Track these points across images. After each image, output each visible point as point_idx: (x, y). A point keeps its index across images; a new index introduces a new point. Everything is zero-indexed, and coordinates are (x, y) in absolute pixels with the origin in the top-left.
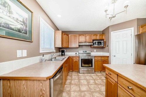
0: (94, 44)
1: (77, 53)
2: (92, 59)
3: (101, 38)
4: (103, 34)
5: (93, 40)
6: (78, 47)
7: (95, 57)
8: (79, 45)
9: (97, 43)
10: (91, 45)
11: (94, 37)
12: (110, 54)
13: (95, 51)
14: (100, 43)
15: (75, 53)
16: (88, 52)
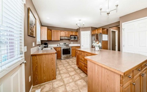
0: (71, 38)
1: (59, 45)
2: (70, 49)
3: (76, 34)
4: (77, 31)
5: (71, 36)
6: (59, 40)
7: (72, 47)
8: (61, 39)
9: (73, 38)
10: (69, 39)
11: (71, 34)
12: (81, 45)
13: (72, 43)
14: (75, 38)
15: (57, 45)
16: (67, 44)
